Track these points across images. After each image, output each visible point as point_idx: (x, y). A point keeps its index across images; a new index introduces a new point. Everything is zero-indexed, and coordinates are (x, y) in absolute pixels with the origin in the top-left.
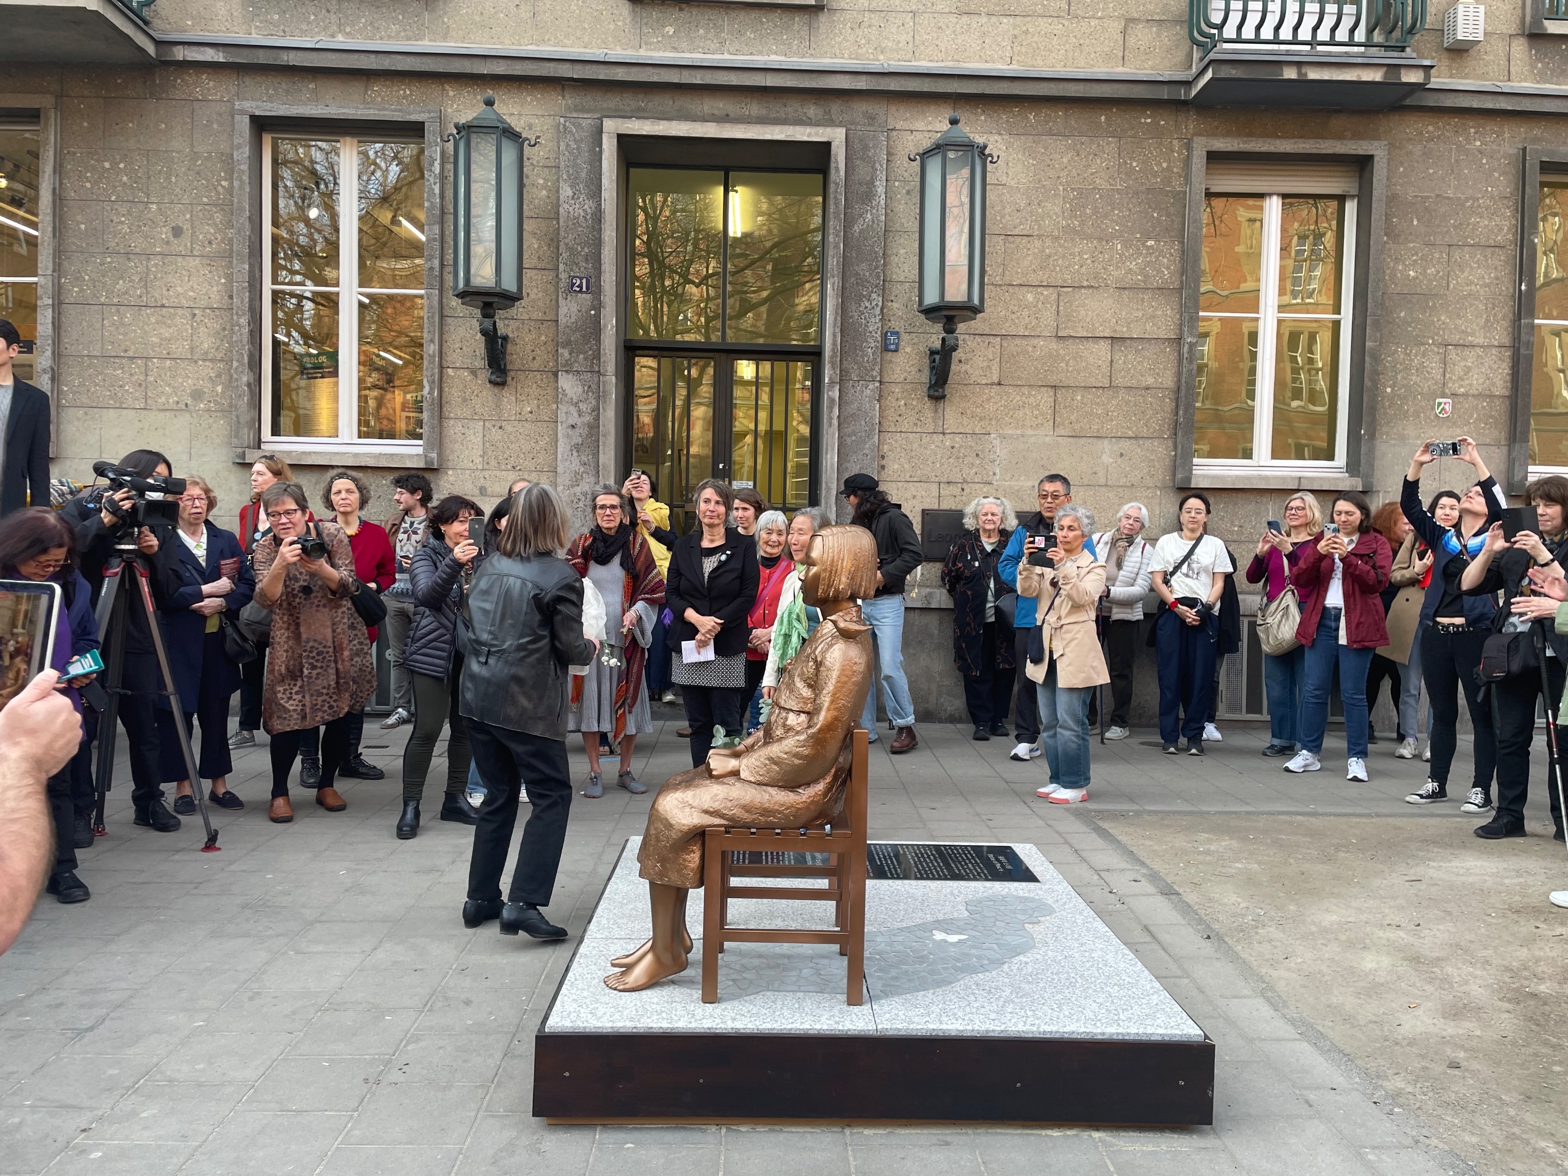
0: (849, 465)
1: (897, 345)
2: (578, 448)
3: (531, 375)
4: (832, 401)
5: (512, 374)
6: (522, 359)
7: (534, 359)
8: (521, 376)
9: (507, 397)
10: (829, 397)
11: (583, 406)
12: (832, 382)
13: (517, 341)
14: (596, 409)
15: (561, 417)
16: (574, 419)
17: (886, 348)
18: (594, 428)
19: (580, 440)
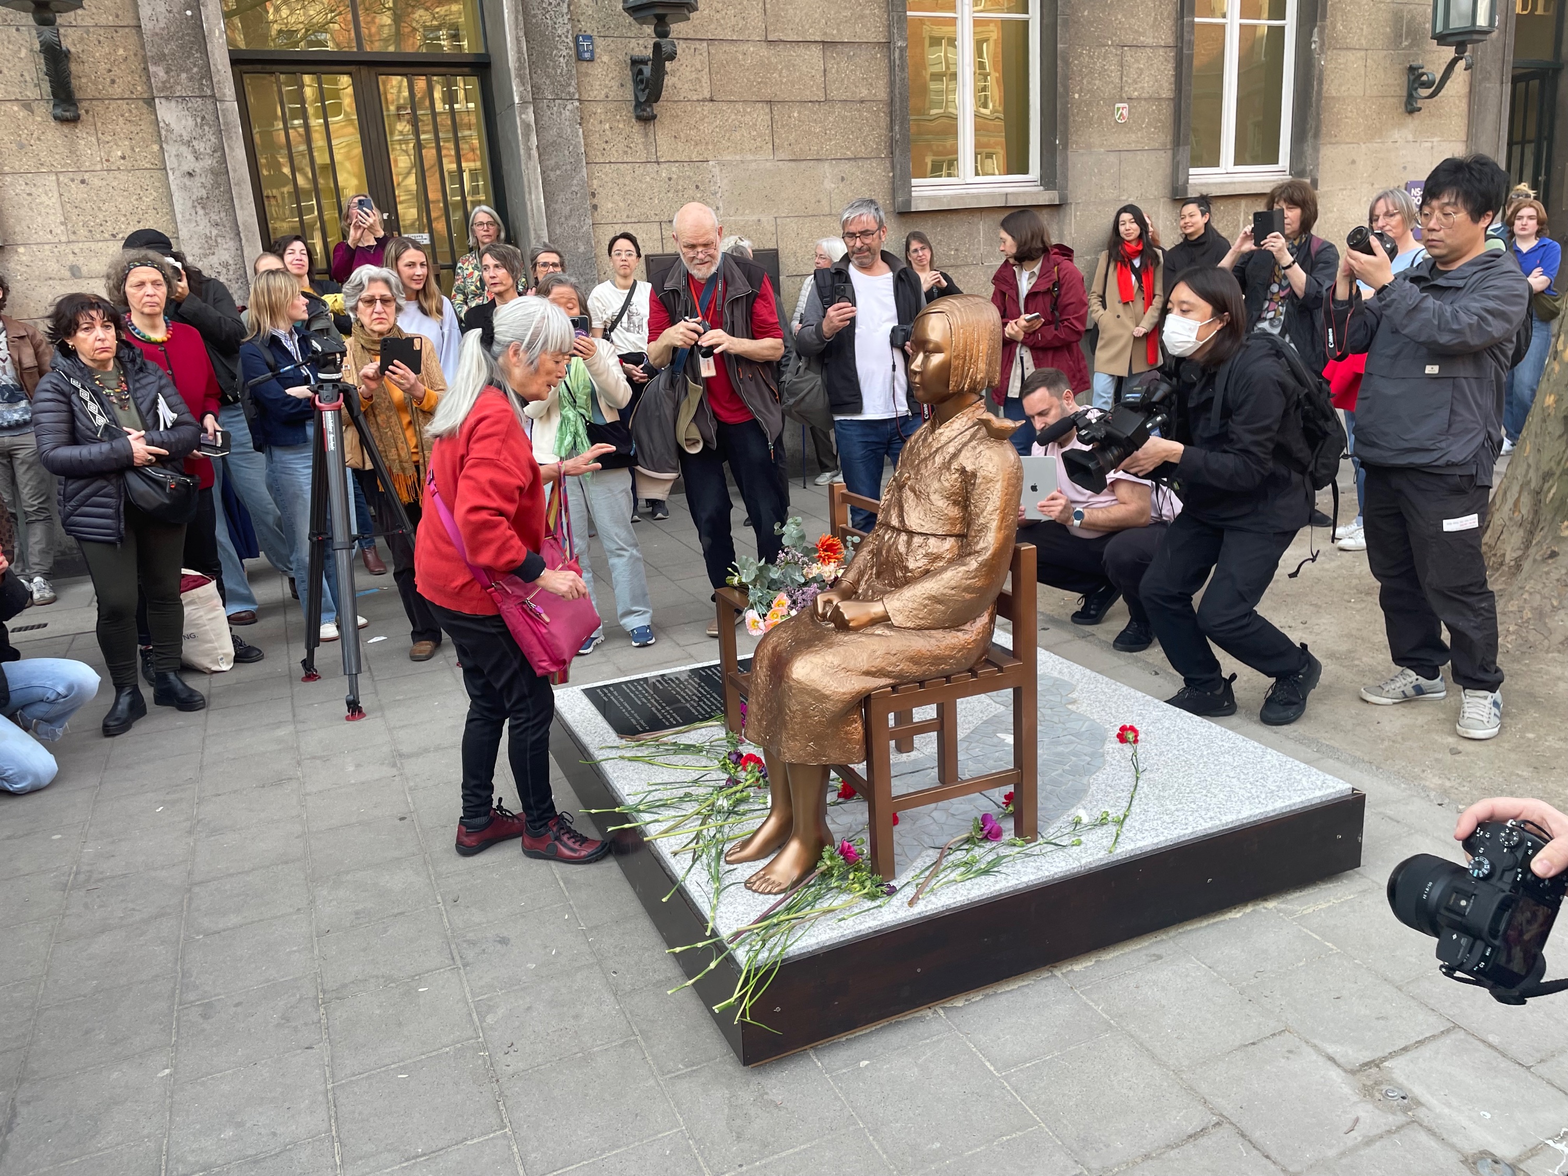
0: (557, 207)
1: (592, 52)
2: (202, 202)
3: (113, 105)
4: (527, 126)
5: (85, 104)
6: (95, 83)
7: (113, 82)
8: (99, 107)
9: (84, 137)
10: (523, 121)
11: (200, 146)
12: (524, 102)
13: (84, 57)
14: (219, 149)
15: (171, 162)
16: (189, 163)
17: (579, 58)
18: (221, 172)
19: (203, 193)
